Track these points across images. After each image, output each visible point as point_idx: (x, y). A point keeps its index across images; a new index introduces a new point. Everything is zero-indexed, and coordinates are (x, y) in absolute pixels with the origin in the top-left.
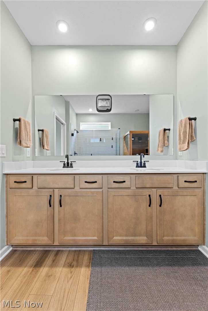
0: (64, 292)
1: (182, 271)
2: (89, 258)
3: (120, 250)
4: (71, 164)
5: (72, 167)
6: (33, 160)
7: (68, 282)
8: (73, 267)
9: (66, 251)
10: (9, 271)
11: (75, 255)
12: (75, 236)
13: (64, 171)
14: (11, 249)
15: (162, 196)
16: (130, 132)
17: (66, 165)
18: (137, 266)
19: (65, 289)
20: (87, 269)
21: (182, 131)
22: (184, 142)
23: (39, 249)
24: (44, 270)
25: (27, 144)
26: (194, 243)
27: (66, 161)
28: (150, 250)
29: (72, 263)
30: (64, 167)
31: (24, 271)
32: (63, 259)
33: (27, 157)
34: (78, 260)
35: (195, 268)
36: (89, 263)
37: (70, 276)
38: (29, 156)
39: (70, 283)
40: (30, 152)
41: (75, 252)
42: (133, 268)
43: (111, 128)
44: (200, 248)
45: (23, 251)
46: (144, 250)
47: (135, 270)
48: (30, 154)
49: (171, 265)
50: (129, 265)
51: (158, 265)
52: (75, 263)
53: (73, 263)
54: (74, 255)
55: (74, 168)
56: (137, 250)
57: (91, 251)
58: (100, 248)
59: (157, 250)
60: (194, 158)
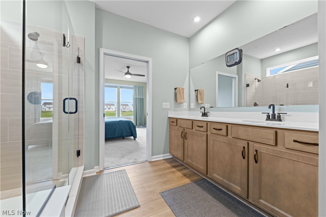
0: (172, 179)
6: (189, 111)
7: (177, 178)
8: (185, 176)
9: (190, 170)
10: (164, 163)
14: (172, 157)
19: (173, 179)
23: (181, 162)
24: (174, 169)
25: (181, 102)
31: (169, 165)
32: (185, 171)
33: (185, 109)
34: (191, 176)
36: (194, 180)
37: (180, 177)
38: (186, 108)
39: (177, 179)
40: (186, 105)
41: (194, 173)
45: (175, 160)
48: (186, 107)
54: (192, 173)
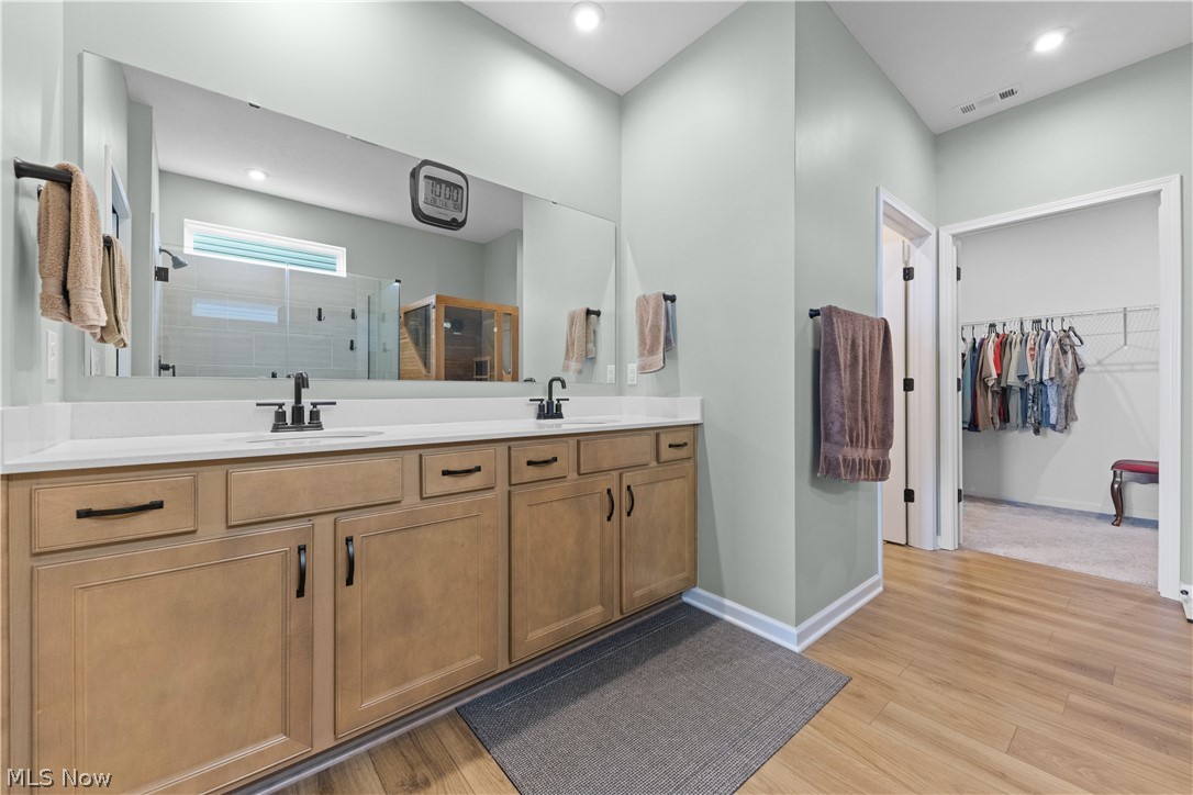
1: (682, 651)
2: (461, 735)
3: (535, 673)
4: (315, 415)
5: (319, 427)
6: (66, 398)
8: (427, 783)
9: (355, 758)
11: (405, 752)
12: (406, 679)
13: (294, 443)
15: (632, 487)
16: (438, 298)
17: (289, 420)
18: (598, 686)
20: (481, 763)
21: (650, 323)
22: (652, 352)
26: (672, 591)
27: (289, 403)
28: (603, 640)
29: (413, 778)
30: (276, 428)
33: (49, 381)
34: (428, 758)
35: (698, 635)
36: (472, 748)
38: (55, 374)
40: (56, 352)
41: (397, 743)
42: (594, 696)
43: (348, 271)
44: (686, 599)
46: (589, 647)
47: (602, 696)
48: (56, 366)
49: (659, 652)
50: (583, 693)
51: (637, 662)
52: (423, 771)
53: (418, 774)
54: (402, 753)
55: (327, 430)
56: (574, 654)
57: (449, 714)
58: (477, 692)
59: (616, 634)
60: (670, 391)
